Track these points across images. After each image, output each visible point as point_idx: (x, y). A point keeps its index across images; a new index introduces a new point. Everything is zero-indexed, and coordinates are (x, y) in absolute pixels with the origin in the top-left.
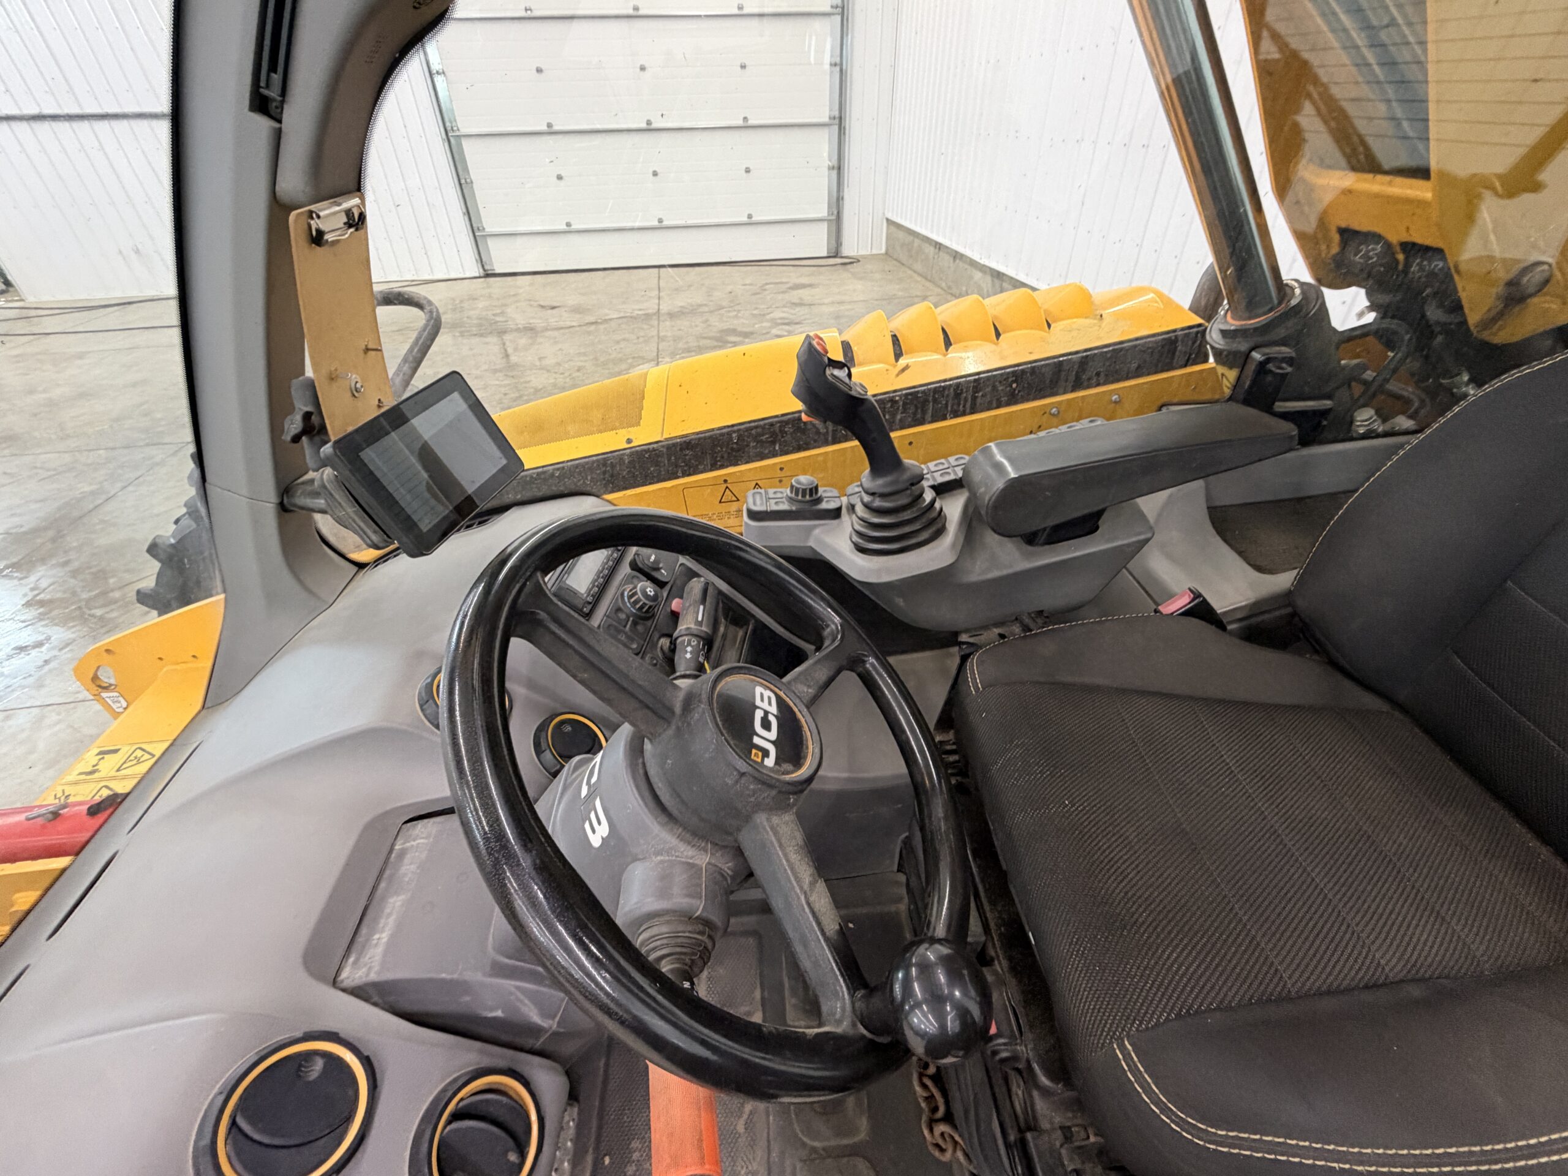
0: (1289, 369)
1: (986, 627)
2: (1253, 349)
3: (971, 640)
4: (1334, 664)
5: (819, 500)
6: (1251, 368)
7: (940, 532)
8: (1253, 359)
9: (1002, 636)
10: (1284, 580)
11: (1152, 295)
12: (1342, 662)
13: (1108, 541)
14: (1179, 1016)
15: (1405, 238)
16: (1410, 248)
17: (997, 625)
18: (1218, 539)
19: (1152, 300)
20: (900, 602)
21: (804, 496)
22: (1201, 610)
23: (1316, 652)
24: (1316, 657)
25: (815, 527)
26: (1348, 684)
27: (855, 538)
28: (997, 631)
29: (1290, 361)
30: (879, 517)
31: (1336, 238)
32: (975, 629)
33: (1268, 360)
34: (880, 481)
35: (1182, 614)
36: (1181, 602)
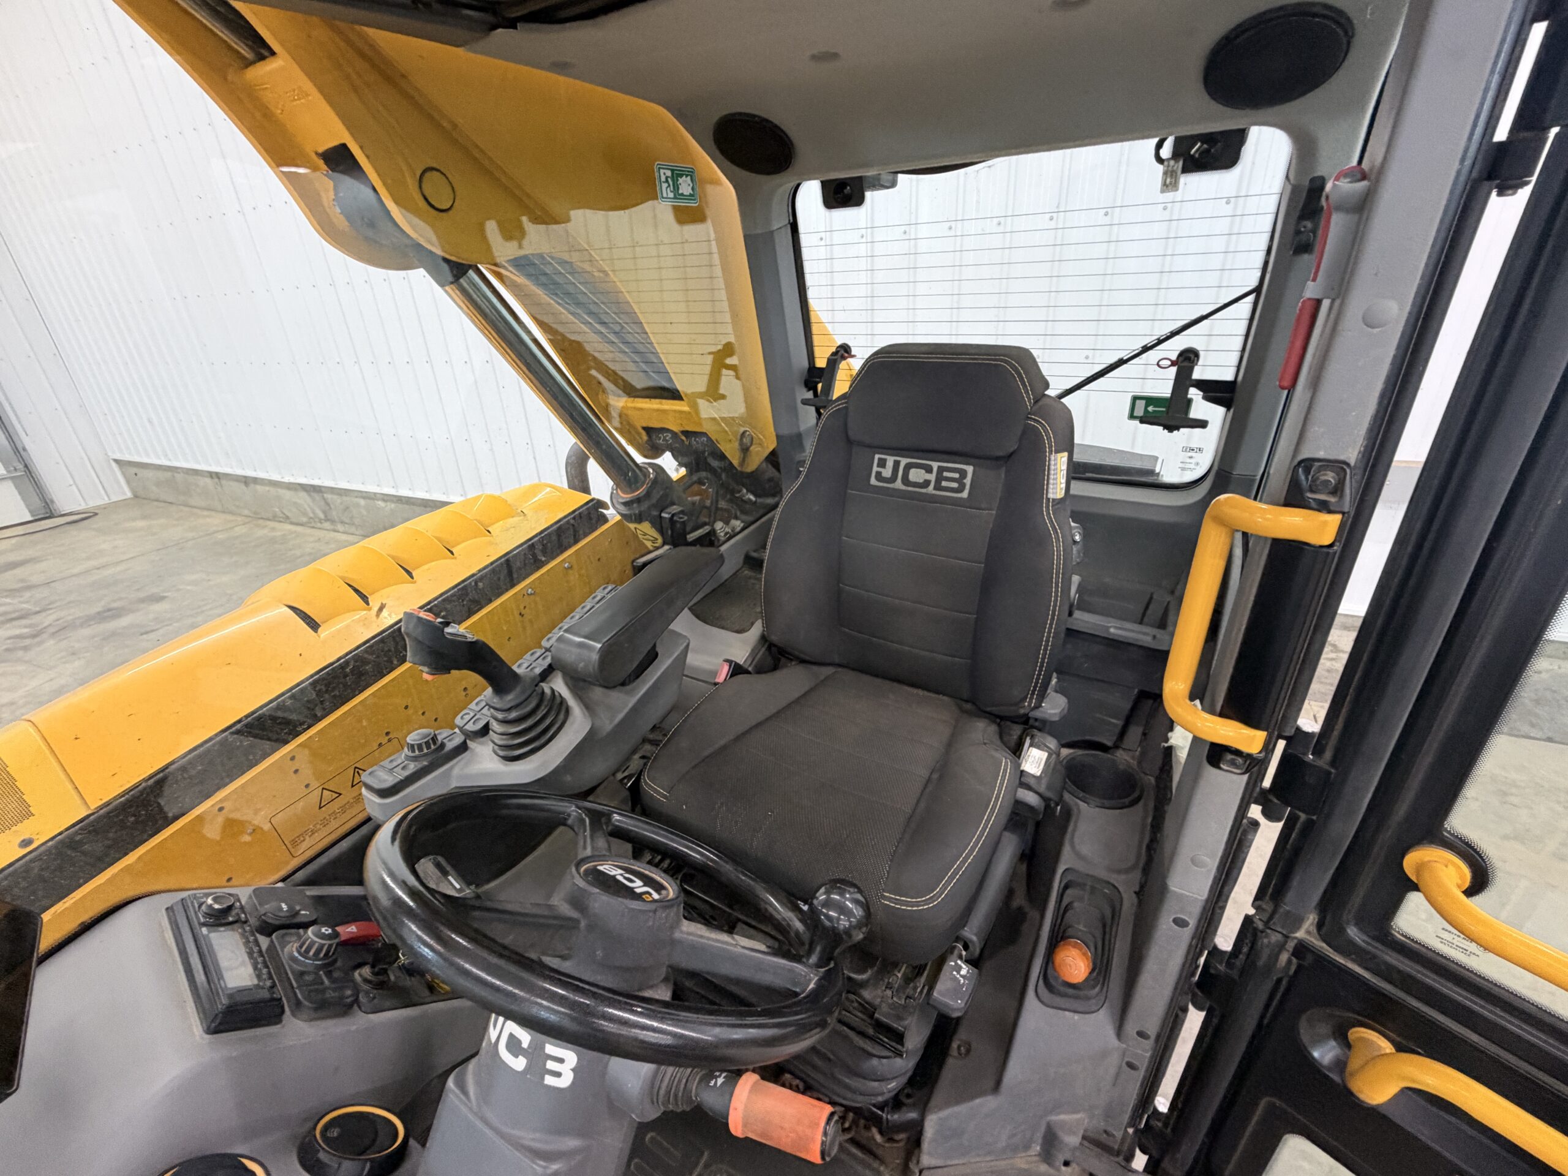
0: (686, 518)
1: (628, 759)
2: (661, 511)
3: (626, 774)
4: (803, 661)
5: (443, 745)
6: (666, 524)
7: (568, 711)
8: (665, 518)
9: (643, 757)
10: (756, 631)
11: (549, 489)
12: (807, 658)
13: (669, 657)
14: (891, 861)
15: (682, 429)
16: (686, 433)
17: (634, 752)
18: (708, 627)
19: (551, 492)
20: (568, 778)
21: (428, 747)
22: (737, 670)
23: (791, 660)
24: (793, 663)
25: (452, 768)
26: (815, 668)
27: (501, 753)
28: (636, 756)
29: (682, 512)
30: (519, 726)
31: (644, 433)
32: (621, 765)
33: (673, 515)
34: (510, 697)
35: (731, 677)
36: (725, 670)
